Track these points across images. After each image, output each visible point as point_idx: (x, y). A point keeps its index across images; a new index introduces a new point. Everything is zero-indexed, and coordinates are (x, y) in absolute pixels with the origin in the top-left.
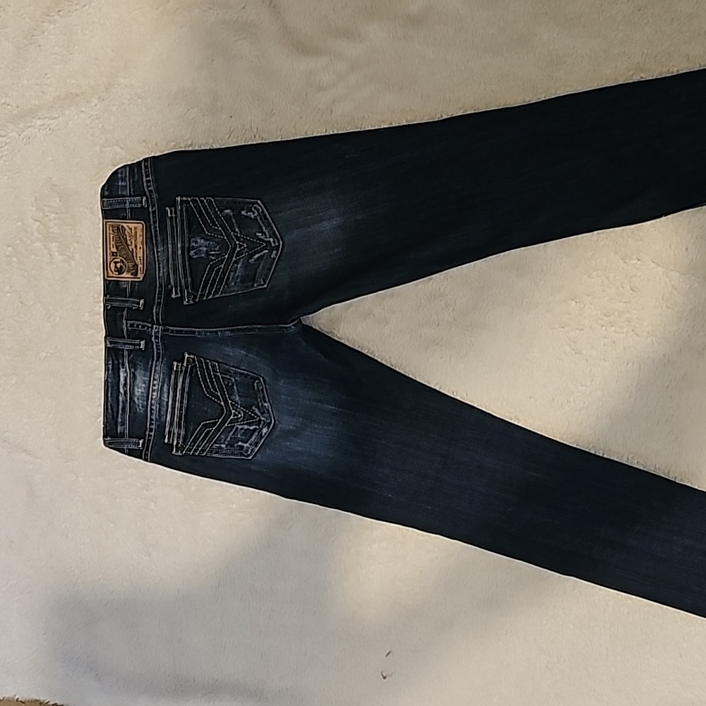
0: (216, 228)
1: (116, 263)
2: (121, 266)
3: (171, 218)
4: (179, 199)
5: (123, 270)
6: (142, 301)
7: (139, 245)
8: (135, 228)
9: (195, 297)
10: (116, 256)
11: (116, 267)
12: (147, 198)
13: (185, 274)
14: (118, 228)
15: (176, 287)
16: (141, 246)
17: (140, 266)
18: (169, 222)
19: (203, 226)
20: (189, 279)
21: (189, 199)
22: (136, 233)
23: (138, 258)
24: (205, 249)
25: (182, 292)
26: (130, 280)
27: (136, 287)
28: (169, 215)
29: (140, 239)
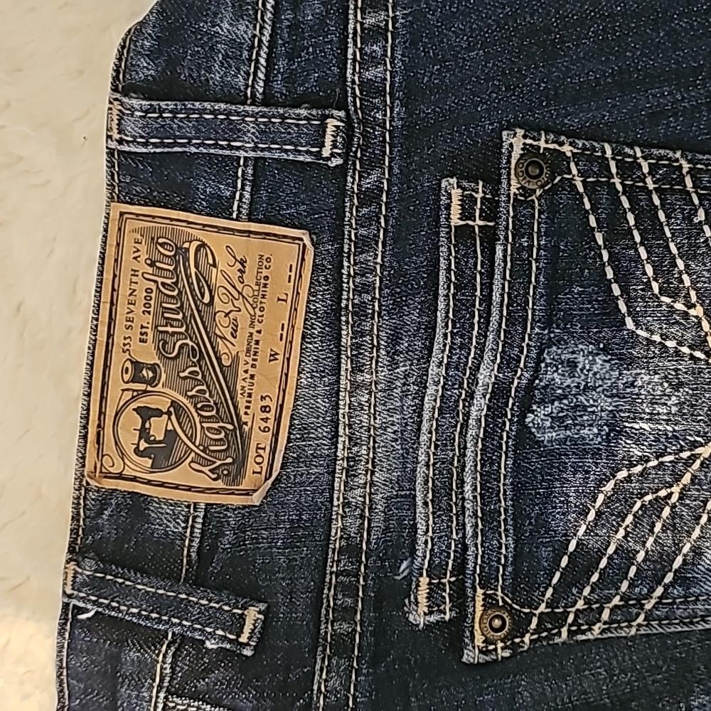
0: (679, 306)
1: (146, 413)
2: (171, 435)
3: (464, 233)
4: (516, 142)
5: (178, 451)
6: (253, 615)
7: (271, 343)
8: (264, 261)
9: (520, 626)
10: (151, 382)
11: (144, 433)
12: (348, 120)
13: (489, 518)
14: (181, 252)
15: (435, 571)
16: (280, 348)
17: (260, 439)
18: (447, 255)
19: (616, 290)
20: (507, 541)
21: (567, 149)
22: (263, 283)
23: (257, 404)
24: (606, 404)
25: (461, 599)
26: (203, 499)
27: (229, 536)
28: (455, 220)
29: (277, 315)
